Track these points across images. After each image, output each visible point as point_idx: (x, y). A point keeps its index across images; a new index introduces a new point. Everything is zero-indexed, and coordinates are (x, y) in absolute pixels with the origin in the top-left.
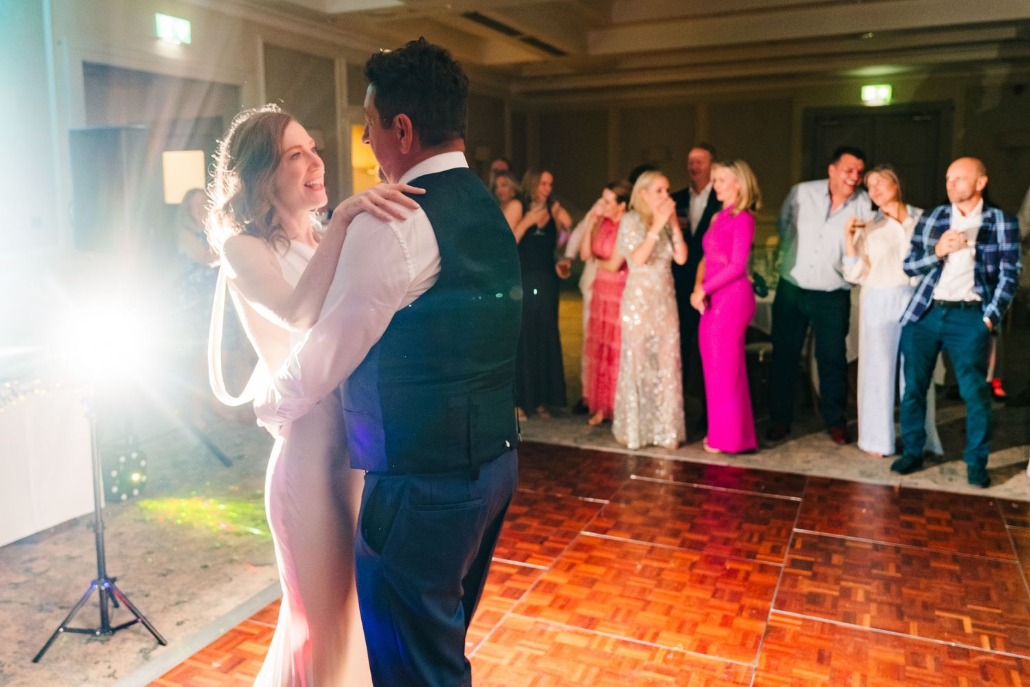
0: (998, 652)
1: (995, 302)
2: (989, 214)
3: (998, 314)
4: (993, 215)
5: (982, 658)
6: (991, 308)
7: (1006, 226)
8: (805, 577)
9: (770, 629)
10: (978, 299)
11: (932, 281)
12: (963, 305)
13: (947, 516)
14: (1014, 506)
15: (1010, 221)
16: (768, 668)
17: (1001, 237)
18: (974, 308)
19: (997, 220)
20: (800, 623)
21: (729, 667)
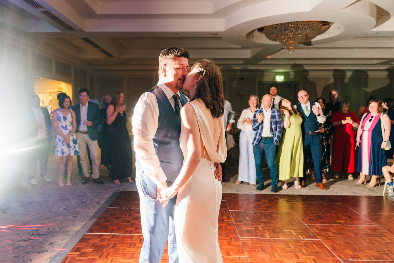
0: (306, 239)
1: (276, 137)
2: (273, 111)
3: (277, 140)
4: (274, 110)
5: (303, 242)
6: (275, 139)
7: (278, 114)
8: (243, 225)
9: (243, 243)
10: (272, 136)
11: (261, 131)
12: (269, 138)
13: (267, 201)
14: (281, 196)
15: (279, 112)
16: (251, 257)
17: (277, 117)
18: (271, 139)
19: (275, 112)
20: (250, 240)
21: (239, 258)
